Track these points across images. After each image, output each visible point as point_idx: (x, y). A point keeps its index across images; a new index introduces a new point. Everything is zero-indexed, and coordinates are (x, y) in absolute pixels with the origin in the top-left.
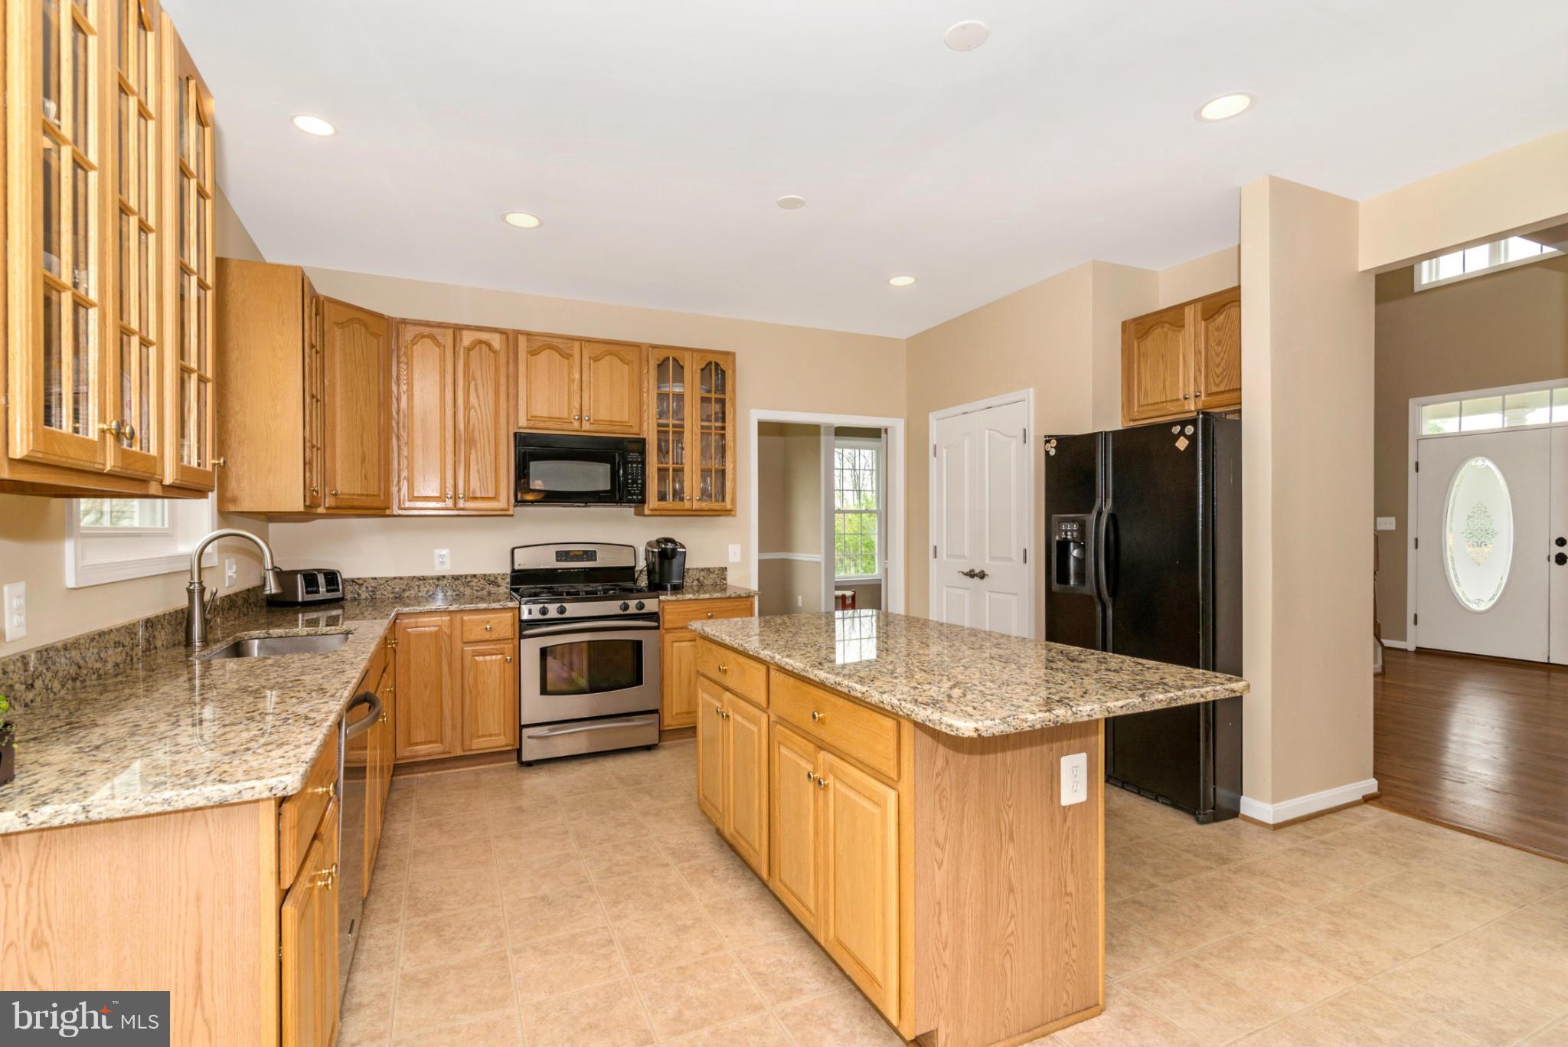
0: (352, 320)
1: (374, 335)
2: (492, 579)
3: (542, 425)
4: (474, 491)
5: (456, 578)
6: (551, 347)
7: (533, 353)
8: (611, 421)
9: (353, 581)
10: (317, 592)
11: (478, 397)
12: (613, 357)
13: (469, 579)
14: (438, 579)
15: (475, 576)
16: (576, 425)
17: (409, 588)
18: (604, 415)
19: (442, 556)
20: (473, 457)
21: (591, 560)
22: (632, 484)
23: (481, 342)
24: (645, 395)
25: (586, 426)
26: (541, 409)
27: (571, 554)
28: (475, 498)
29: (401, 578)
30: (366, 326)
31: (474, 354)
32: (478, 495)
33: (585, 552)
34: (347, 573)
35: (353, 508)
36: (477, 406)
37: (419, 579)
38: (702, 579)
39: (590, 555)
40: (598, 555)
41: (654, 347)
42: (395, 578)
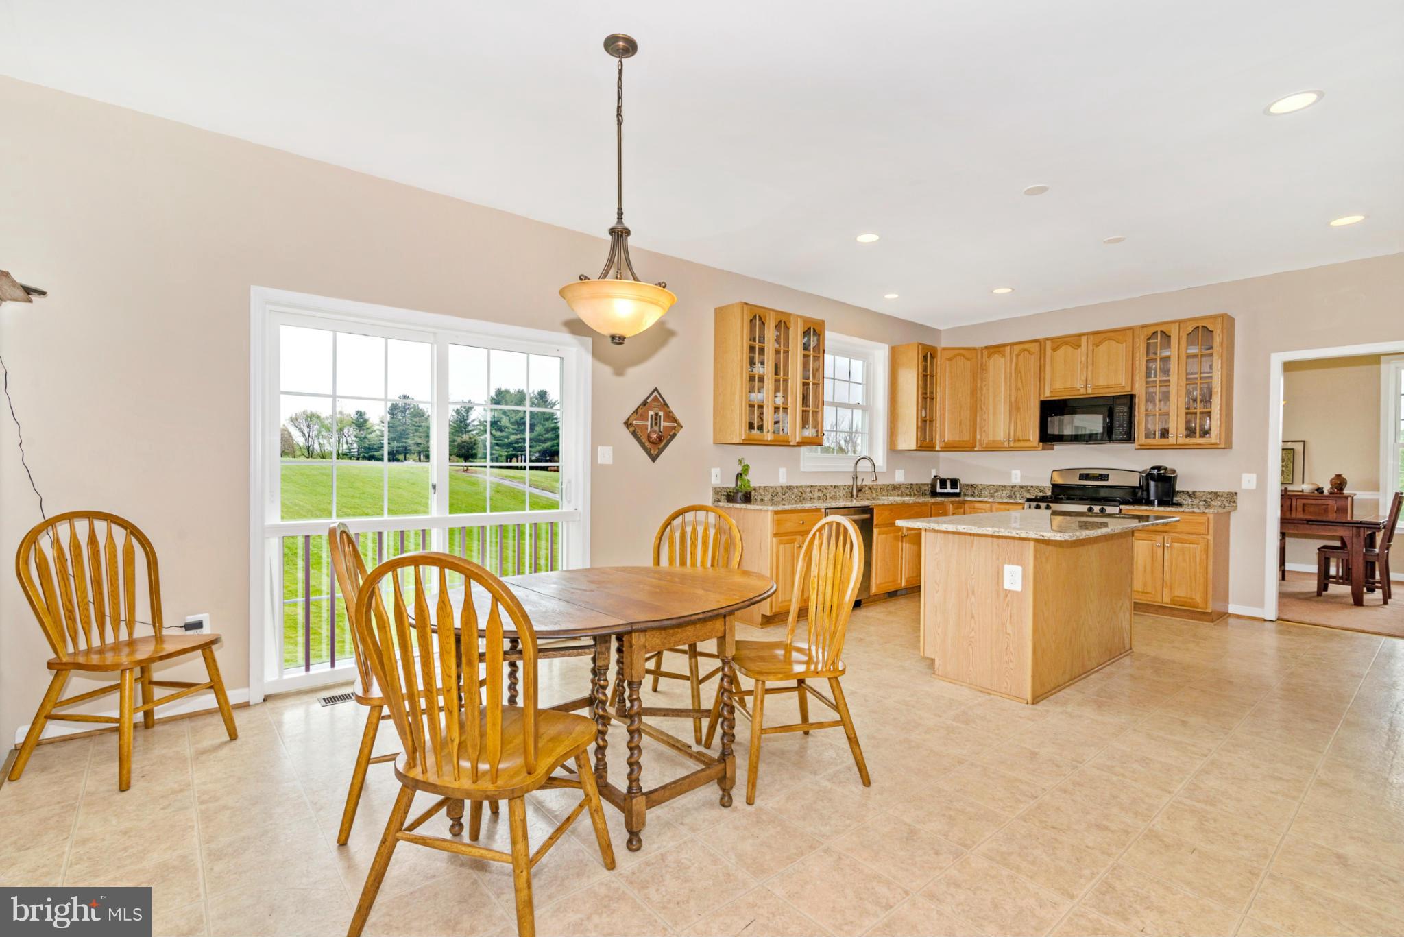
0: (955, 356)
1: (968, 359)
2: (1042, 489)
3: (1059, 394)
4: (1019, 437)
5: (1022, 487)
6: (1066, 344)
7: (1054, 349)
8: (1108, 385)
9: (968, 485)
10: (946, 488)
11: (1022, 382)
12: (1111, 341)
13: (1029, 488)
14: (1012, 487)
15: (1032, 487)
16: (1082, 391)
17: (997, 491)
18: (1102, 382)
19: (1016, 474)
20: (1019, 417)
21: (1104, 480)
22: (1119, 427)
23: (1025, 350)
24: (1137, 362)
25: (1090, 391)
26: (1059, 385)
27: (1091, 475)
28: (1019, 441)
29: (994, 486)
30: (963, 356)
31: (1021, 357)
32: (1021, 439)
33: (1101, 475)
34: (964, 480)
35: (954, 447)
36: (1021, 388)
37: (1003, 487)
38: (1209, 500)
39: (1104, 477)
40: (1110, 477)
41: (1143, 327)
42: (991, 485)
